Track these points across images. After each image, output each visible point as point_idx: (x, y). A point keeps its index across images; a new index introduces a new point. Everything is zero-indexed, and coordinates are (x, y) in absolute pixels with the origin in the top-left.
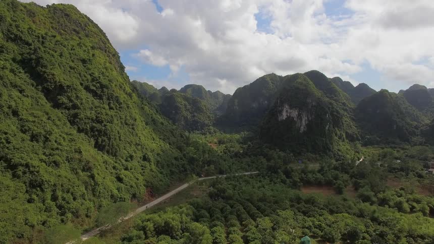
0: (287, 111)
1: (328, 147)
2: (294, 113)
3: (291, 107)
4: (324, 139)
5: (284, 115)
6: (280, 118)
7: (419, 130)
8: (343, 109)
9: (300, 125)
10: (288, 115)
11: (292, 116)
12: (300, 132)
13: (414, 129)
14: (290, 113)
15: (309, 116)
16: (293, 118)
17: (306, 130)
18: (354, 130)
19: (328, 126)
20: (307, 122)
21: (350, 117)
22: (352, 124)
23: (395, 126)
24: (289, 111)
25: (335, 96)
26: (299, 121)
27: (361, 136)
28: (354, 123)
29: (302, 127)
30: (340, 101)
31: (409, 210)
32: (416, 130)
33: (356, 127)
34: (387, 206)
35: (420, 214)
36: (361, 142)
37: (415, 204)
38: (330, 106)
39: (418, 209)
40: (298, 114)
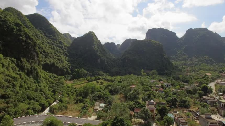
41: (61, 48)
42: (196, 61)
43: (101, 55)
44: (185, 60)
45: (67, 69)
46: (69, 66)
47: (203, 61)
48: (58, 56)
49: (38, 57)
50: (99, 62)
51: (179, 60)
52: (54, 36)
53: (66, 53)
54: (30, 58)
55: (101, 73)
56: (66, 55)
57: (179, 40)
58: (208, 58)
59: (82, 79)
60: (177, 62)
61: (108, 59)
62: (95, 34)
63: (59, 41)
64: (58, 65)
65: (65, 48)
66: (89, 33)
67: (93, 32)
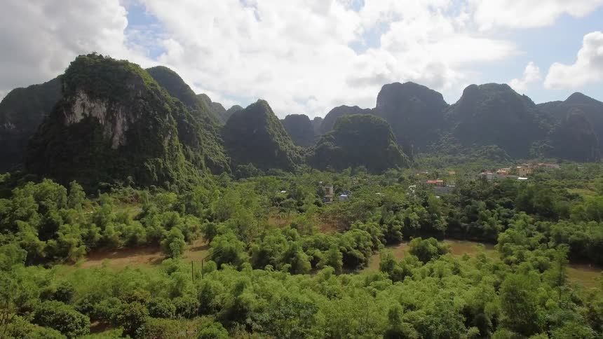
0: (83, 106)
1: (167, 176)
2: (100, 110)
3: (92, 96)
4: (160, 160)
5: (78, 115)
6: (69, 120)
7: (304, 157)
8: (206, 128)
9: (111, 133)
10: (87, 113)
11: (94, 115)
12: (113, 147)
13: (299, 155)
14: (91, 109)
15: (131, 115)
16: (96, 119)
17: (124, 143)
18: (220, 157)
19: (169, 137)
20: (126, 128)
21: (216, 139)
22: (217, 148)
23: (276, 152)
24: (88, 104)
25: (194, 109)
26: (110, 125)
27: (231, 166)
28: (222, 147)
29: (116, 138)
30: (201, 116)
31: (308, 265)
32: (301, 157)
33: (224, 153)
34: (269, 267)
35: (330, 269)
36: (231, 175)
37: (318, 253)
38: (178, 108)
39: (326, 260)
40: (108, 110)
41: (209, 129)
42: (474, 156)
43: (279, 142)
44: (454, 152)
45: (224, 164)
46: (228, 160)
47: (486, 154)
48: (209, 144)
49: (200, 144)
50: (277, 154)
51: (442, 152)
52: (194, 108)
53: (218, 138)
54: (193, 146)
55: (280, 171)
56: (219, 141)
57: (448, 111)
58: (496, 148)
59: (251, 178)
60: (437, 157)
61: (292, 149)
62: (268, 105)
63: (205, 117)
64: (211, 158)
65: (216, 131)
66: (257, 103)
67: (265, 102)
